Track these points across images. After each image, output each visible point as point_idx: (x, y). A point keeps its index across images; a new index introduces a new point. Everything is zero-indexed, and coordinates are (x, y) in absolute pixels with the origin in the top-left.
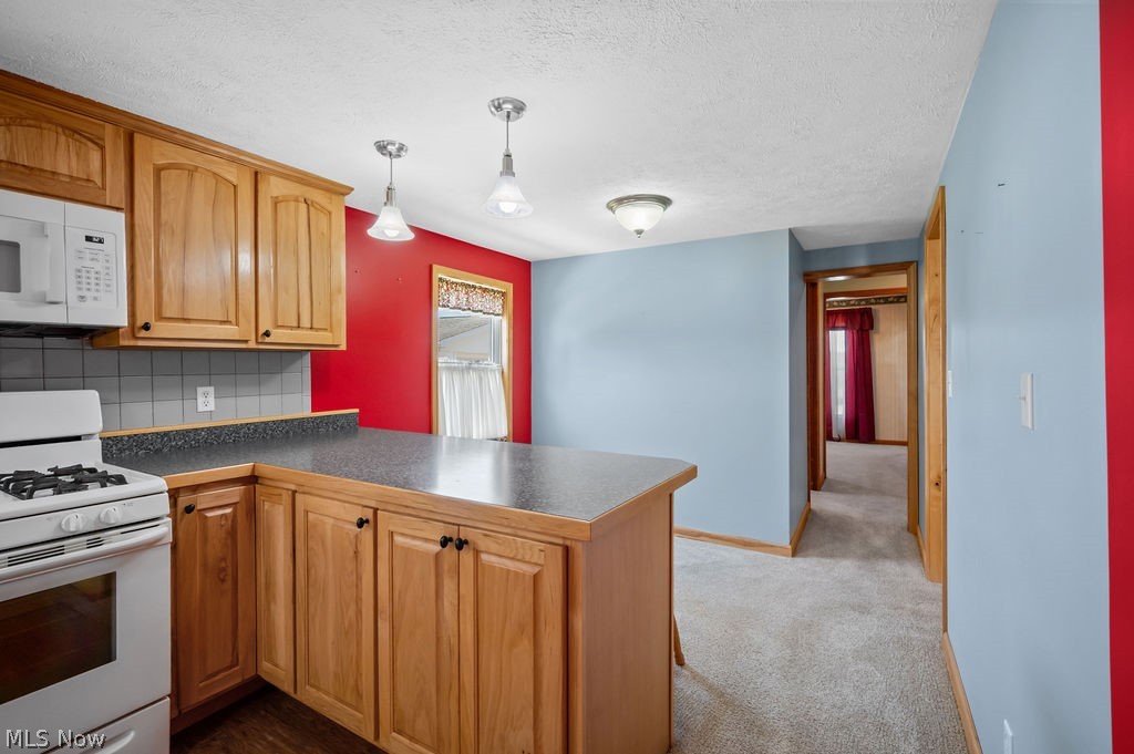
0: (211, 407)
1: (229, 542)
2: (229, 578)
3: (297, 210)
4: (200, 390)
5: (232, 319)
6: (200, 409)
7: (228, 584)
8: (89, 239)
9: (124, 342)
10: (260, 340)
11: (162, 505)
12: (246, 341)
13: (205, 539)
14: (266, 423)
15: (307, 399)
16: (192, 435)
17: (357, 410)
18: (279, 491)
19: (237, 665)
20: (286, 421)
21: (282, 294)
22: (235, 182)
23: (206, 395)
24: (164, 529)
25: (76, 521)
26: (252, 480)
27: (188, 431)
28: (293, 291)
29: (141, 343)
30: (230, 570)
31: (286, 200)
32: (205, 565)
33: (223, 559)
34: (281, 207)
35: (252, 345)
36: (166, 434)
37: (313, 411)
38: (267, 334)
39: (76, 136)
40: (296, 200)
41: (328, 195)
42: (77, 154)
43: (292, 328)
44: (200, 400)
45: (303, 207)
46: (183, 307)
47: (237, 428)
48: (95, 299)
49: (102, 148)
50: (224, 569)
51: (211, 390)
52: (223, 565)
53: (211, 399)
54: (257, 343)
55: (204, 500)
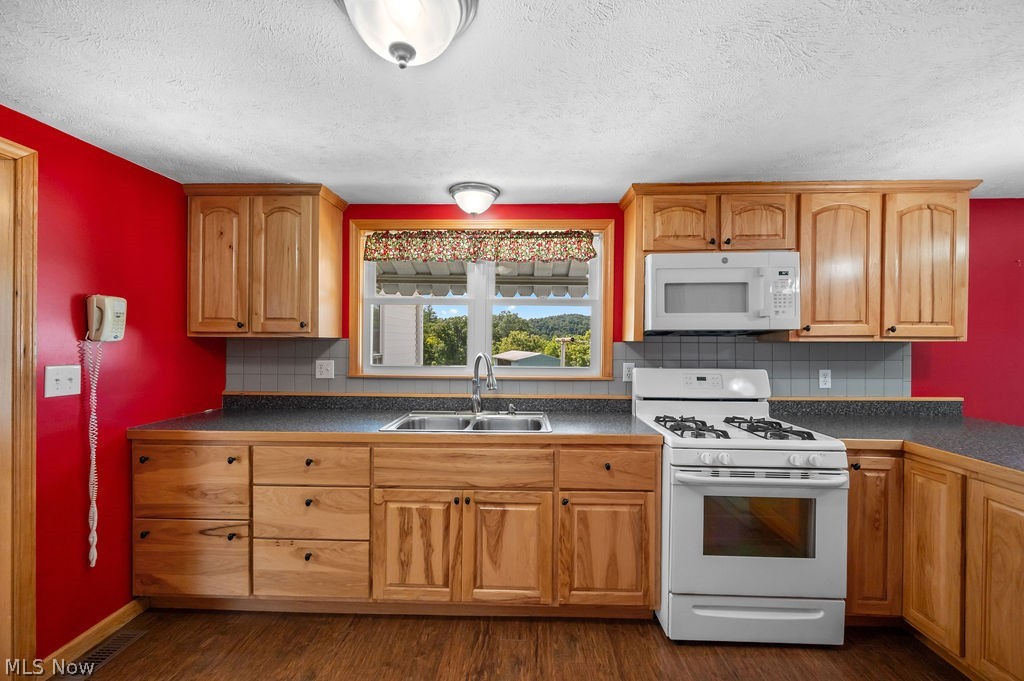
0: (829, 385)
1: (883, 500)
2: (882, 528)
3: (920, 218)
4: (821, 372)
5: (863, 319)
6: (821, 386)
7: (881, 533)
8: (781, 273)
9: (792, 340)
10: (885, 335)
11: (842, 461)
12: (872, 336)
13: (865, 493)
14: (871, 402)
15: (908, 385)
16: (816, 405)
17: (961, 399)
18: (943, 472)
19: (886, 600)
20: (889, 402)
21: (905, 296)
22: (867, 207)
23: (825, 376)
24: (843, 478)
25: (799, 460)
26: (900, 454)
27: (814, 402)
28: (915, 291)
29: (801, 340)
30: (882, 521)
31: (910, 211)
32: (864, 513)
33: (878, 512)
34: (906, 218)
35: (877, 339)
36: (800, 402)
37: (913, 396)
38: (893, 329)
39: (771, 208)
40: (920, 208)
41: (953, 195)
42: (771, 220)
43: (912, 323)
44: (821, 379)
45: (927, 213)
46: (829, 314)
47: (848, 404)
48: (783, 312)
49: (783, 211)
50: (878, 520)
51: (829, 372)
52: (877, 516)
53: (829, 380)
54: (881, 336)
55: (865, 461)
